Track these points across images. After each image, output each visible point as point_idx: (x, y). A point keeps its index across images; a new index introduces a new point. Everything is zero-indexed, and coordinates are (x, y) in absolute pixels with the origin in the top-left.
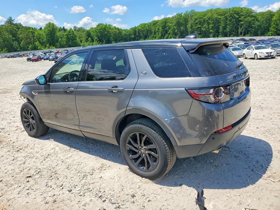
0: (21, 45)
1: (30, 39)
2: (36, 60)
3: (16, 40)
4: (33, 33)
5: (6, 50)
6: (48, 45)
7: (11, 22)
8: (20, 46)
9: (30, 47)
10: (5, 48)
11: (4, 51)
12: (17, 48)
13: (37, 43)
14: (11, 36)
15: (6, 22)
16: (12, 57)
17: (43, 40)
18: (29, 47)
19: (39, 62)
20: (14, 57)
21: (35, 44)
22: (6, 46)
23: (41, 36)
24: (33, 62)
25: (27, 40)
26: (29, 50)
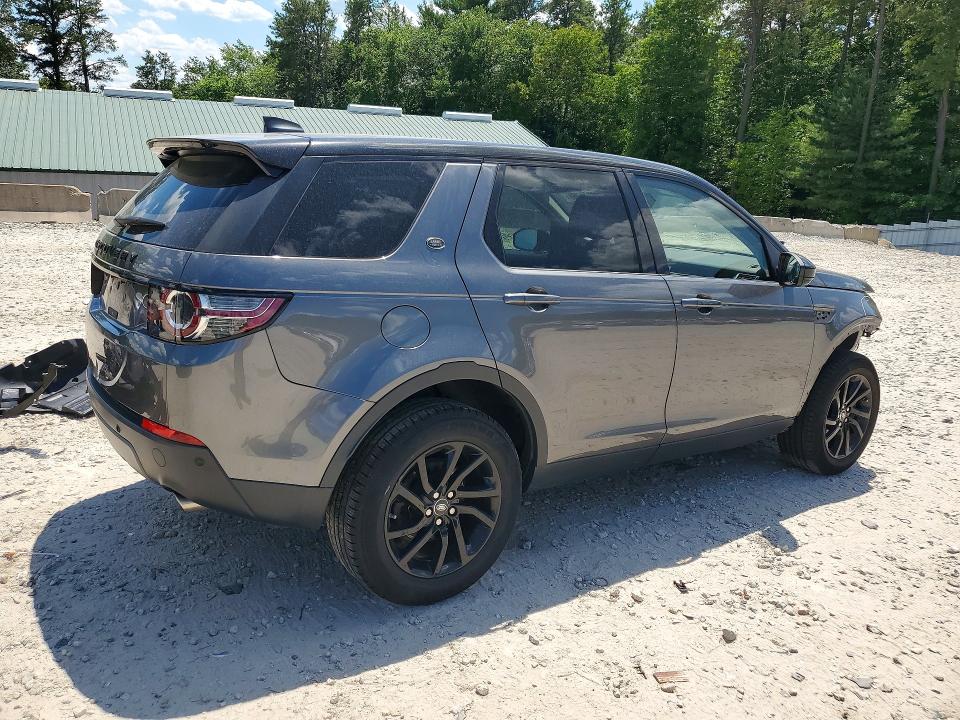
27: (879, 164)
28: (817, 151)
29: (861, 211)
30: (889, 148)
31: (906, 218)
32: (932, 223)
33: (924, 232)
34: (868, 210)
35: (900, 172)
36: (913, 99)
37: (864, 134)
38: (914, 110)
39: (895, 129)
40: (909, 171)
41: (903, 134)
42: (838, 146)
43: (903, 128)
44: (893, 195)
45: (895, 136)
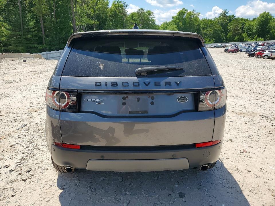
0: (228, 36)
1: (239, 30)
2: (233, 52)
3: (224, 32)
4: (243, 24)
5: (213, 41)
6: (255, 37)
7: (225, 15)
8: (226, 37)
9: (236, 38)
10: (213, 39)
11: (211, 41)
12: (224, 39)
13: (245, 35)
14: (221, 28)
15: (220, 15)
16: (216, 47)
17: (252, 31)
18: (234, 39)
19: (235, 53)
20: (216, 48)
21: (242, 36)
22: (214, 38)
23: (251, 27)
24: (229, 53)
25: (235, 31)
26: (234, 42)
27: (29, 36)
28: (10, 32)
29: (27, 50)
30: (30, 32)
31: (40, 51)
32: (47, 52)
33: (46, 55)
34: (29, 50)
35: (35, 39)
36: (33, 18)
37: (22, 27)
38: (34, 21)
39: (30, 26)
40: (37, 38)
41: (33, 28)
42: (15, 31)
43: (33, 26)
44: (35, 45)
45: (31, 28)
